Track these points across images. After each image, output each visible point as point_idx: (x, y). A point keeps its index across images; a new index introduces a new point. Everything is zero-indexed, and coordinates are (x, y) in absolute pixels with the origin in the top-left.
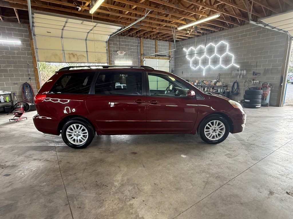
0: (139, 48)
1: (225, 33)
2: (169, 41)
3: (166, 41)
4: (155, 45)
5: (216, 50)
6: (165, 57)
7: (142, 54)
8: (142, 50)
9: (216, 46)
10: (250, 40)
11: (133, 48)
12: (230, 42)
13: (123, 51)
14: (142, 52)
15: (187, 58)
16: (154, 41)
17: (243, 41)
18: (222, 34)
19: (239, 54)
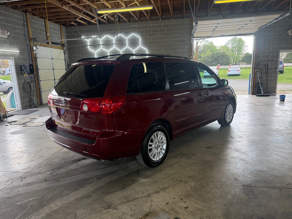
0: (26, 29)
1: (136, 25)
2: (60, 24)
3: (56, 23)
4: (44, 27)
5: (127, 42)
6: (58, 46)
7: (31, 39)
8: (31, 33)
9: (127, 38)
10: (161, 36)
11: (18, 28)
12: (142, 36)
13: (6, 32)
14: (31, 35)
15: (89, 49)
16: (43, 21)
17: (155, 36)
18: (132, 26)
19: (152, 48)
